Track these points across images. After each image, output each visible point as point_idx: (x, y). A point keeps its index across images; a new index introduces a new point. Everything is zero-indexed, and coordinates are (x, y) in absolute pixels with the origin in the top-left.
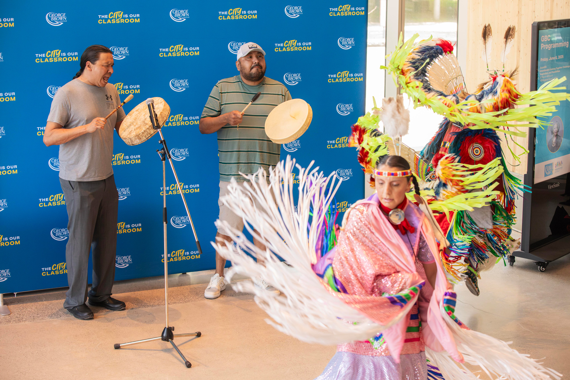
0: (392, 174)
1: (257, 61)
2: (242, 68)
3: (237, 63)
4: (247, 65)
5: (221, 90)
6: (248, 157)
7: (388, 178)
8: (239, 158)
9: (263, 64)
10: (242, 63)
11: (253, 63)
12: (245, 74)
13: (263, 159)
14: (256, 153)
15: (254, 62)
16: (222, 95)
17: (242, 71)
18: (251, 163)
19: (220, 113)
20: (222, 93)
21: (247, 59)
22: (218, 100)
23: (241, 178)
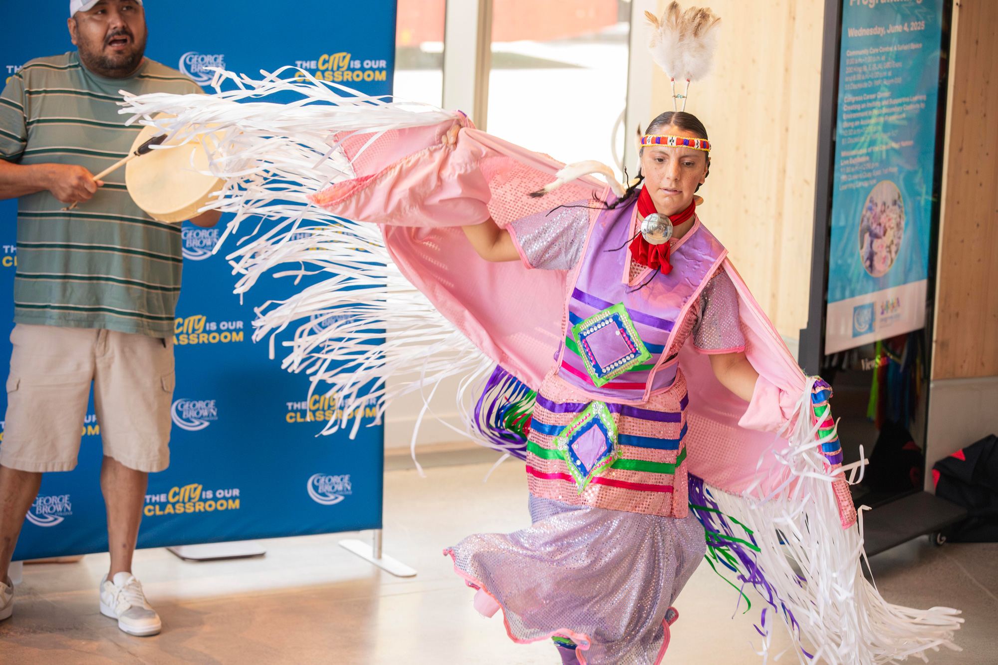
0: (686, 143)
1: (119, 24)
2: (83, 41)
3: (72, 24)
4: (94, 31)
5: (30, 86)
6: (91, 264)
7: (677, 151)
8: (66, 266)
9: (136, 29)
10: (82, 28)
11: (108, 28)
12: (90, 55)
13: (128, 271)
14: (113, 254)
15: (113, 26)
16: (30, 99)
17: (80, 47)
18: (99, 279)
19: (24, 143)
20: (30, 93)
21: (95, 17)
22: (21, 109)
23: (71, 318)
